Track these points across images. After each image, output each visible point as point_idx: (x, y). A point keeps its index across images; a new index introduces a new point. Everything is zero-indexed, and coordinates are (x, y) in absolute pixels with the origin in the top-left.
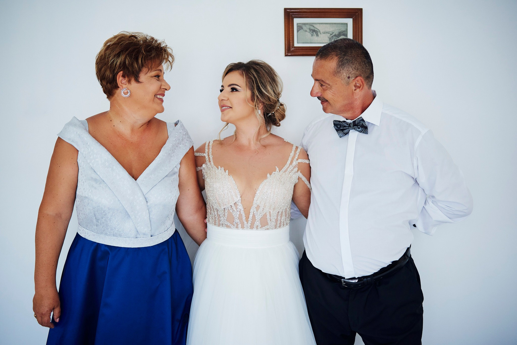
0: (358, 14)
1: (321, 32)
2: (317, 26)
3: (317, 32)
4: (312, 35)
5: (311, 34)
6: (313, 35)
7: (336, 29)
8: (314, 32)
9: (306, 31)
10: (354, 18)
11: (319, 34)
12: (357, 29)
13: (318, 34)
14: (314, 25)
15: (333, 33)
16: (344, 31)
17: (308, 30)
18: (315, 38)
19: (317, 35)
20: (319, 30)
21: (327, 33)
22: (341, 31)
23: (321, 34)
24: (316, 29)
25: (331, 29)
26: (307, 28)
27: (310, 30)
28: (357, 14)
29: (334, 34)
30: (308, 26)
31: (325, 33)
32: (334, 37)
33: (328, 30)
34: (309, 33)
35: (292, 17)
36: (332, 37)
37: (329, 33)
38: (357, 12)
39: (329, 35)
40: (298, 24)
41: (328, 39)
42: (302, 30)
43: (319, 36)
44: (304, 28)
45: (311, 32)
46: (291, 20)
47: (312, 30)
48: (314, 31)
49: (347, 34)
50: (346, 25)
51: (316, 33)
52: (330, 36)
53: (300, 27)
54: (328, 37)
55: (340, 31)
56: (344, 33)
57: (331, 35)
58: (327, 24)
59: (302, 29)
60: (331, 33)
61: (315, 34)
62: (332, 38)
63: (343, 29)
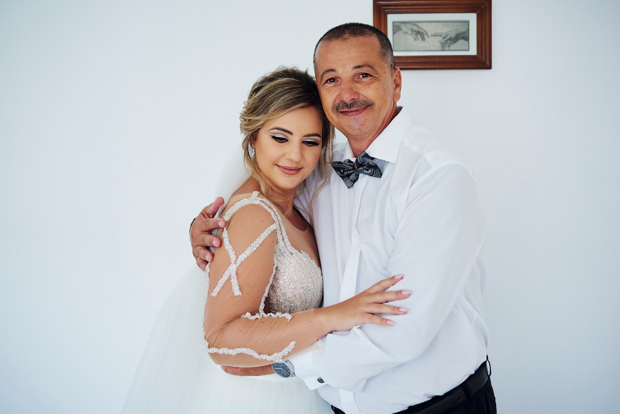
0: (485, 7)
1: (429, 34)
2: (424, 26)
3: (423, 34)
4: (415, 39)
5: (414, 37)
6: (417, 39)
7: (452, 29)
8: (420, 34)
9: (406, 33)
10: (478, 13)
11: (426, 37)
12: (484, 29)
13: (424, 37)
14: (418, 24)
15: (447, 35)
16: (464, 33)
17: (410, 32)
18: (420, 43)
19: (423, 39)
20: (426, 32)
21: (438, 35)
22: (460, 33)
23: (428, 37)
24: (421, 30)
25: (444, 30)
26: (408, 29)
27: (413, 31)
28: (483, 6)
29: (448, 37)
30: (409, 26)
31: (434, 36)
32: (448, 42)
33: (439, 31)
34: (411, 35)
35: (385, 12)
36: (446, 41)
37: (441, 36)
38: (484, 4)
39: (441, 38)
40: (394, 23)
41: (440, 45)
42: (400, 32)
43: (426, 40)
44: (403, 27)
45: (413, 35)
46: (383, 17)
47: (415, 31)
48: (418, 33)
49: (468, 37)
50: (467, 23)
51: (421, 36)
52: (442, 40)
53: (397, 27)
54: (440, 42)
55: (458, 32)
56: (463, 35)
57: (444, 38)
58: (438, 23)
59: (401, 30)
60: (444, 35)
61: (420, 38)
62: (445, 43)
63: (462, 29)
